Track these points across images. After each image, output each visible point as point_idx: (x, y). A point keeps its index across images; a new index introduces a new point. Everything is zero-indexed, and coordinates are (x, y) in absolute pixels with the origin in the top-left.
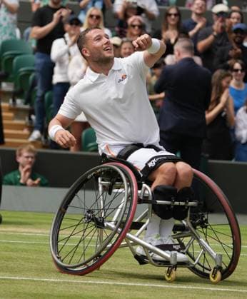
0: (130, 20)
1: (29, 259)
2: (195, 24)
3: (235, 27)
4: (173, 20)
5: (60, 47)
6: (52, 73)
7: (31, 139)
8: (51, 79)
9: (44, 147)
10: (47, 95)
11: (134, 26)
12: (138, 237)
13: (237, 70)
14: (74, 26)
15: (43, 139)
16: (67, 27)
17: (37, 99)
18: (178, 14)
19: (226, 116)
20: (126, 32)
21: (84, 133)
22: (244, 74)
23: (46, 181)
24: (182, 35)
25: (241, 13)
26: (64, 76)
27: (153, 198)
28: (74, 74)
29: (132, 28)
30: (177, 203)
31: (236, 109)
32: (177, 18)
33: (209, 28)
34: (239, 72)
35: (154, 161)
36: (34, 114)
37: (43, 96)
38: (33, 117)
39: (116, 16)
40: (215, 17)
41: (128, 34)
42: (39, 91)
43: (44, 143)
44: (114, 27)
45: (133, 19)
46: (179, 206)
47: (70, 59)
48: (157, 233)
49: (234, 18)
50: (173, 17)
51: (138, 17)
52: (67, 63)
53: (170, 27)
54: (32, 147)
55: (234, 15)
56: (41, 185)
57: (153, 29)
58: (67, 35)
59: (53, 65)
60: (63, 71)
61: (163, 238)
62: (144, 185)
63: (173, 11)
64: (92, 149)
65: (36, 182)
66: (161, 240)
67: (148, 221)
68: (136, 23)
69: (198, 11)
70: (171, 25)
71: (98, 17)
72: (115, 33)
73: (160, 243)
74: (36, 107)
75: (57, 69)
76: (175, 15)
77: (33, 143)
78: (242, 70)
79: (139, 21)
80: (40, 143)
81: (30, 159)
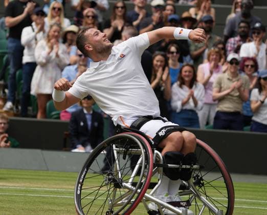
0: (85, 12)
1: (4, 208)
2: (138, 15)
3: (170, 17)
4: (120, 12)
5: (28, 34)
6: (22, 55)
7: (5, 109)
8: (21, 59)
9: (15, 115)
10: (18, 73)
11: (88, 17)
12: (152, 195)
13: (173, 53)
14: (40, 16)
15: (15, 109)
16: (34, 17)
17: (10, 76)
18: (124, 7)
19: (164, 90)
20: (82, 22)
21: (48, 104)
22: (178, 55)
23: (17, 143)
24: (127, 24)
25: (174, 6)
26: (32, 57)
27: (164, 163)
28: (40, 55)
29: (87, 18)
30: (184, 166)
31: (172, 84)
32: (123, 10)
33: (149, 18)
34: (175, 54)
35: (164, 130)
36: (7, 88)
37: (15, 73)
38: (7, 91)
39: (74, 8)
40: (153, 10)
41: (84, 23)
42: (11, 69)
43: (15, 112)
44: (72, 17)
45: (88, 11)
46: (186, 169)
47: (36, 43)
48: (167, 192)
49: (168, 10)
50: (120, 9)
51: (92, 10)
52: (34, 46)
53: (118, 17)
54: (5, 115)
55: (169, 7)
56: (13, 146)
57: (104, 19)
58: (34, 24)
59: (23, 48)
60: (31, 53)
61: (172, 196)
62: (156, 151)
63: (120, 4)
64: (55, 116)
65: (8, 144)
66: (170, 198)
67: (160, 182)
68: (90, 14)
69: (140, 5)
70: (119, 16)
71: (59, 9)
72: (72, 22)
73: (169, 200)
74: (9, 83)
75: (26, 51)
76: (122, 8)
77: (6, 112)
78: (177, 53)
79: (93, 12)
80: (12, 112)
81: (3, 125)
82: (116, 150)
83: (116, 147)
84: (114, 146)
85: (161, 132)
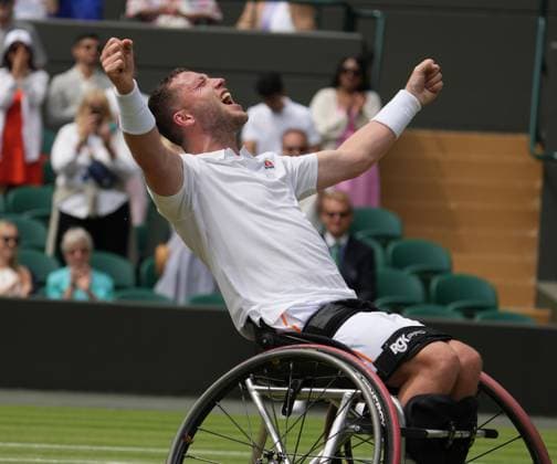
35: (403, 339)
82: (258, 390)
83: (254, 383)
84: (249, 381)
85: (396, 344)
